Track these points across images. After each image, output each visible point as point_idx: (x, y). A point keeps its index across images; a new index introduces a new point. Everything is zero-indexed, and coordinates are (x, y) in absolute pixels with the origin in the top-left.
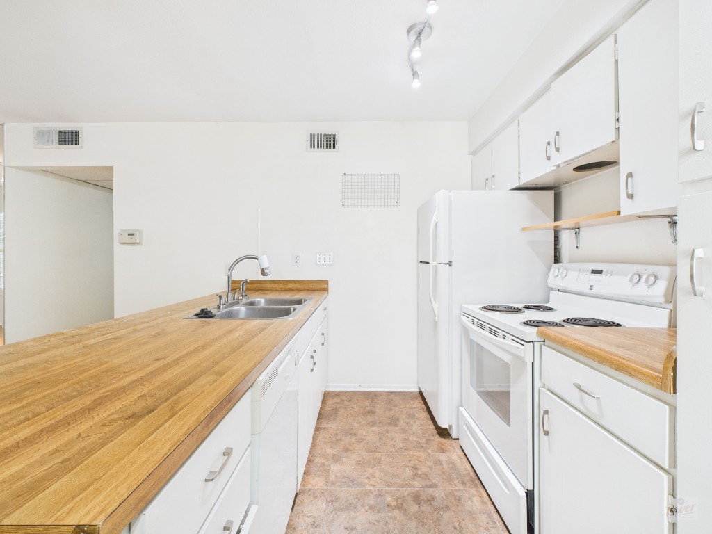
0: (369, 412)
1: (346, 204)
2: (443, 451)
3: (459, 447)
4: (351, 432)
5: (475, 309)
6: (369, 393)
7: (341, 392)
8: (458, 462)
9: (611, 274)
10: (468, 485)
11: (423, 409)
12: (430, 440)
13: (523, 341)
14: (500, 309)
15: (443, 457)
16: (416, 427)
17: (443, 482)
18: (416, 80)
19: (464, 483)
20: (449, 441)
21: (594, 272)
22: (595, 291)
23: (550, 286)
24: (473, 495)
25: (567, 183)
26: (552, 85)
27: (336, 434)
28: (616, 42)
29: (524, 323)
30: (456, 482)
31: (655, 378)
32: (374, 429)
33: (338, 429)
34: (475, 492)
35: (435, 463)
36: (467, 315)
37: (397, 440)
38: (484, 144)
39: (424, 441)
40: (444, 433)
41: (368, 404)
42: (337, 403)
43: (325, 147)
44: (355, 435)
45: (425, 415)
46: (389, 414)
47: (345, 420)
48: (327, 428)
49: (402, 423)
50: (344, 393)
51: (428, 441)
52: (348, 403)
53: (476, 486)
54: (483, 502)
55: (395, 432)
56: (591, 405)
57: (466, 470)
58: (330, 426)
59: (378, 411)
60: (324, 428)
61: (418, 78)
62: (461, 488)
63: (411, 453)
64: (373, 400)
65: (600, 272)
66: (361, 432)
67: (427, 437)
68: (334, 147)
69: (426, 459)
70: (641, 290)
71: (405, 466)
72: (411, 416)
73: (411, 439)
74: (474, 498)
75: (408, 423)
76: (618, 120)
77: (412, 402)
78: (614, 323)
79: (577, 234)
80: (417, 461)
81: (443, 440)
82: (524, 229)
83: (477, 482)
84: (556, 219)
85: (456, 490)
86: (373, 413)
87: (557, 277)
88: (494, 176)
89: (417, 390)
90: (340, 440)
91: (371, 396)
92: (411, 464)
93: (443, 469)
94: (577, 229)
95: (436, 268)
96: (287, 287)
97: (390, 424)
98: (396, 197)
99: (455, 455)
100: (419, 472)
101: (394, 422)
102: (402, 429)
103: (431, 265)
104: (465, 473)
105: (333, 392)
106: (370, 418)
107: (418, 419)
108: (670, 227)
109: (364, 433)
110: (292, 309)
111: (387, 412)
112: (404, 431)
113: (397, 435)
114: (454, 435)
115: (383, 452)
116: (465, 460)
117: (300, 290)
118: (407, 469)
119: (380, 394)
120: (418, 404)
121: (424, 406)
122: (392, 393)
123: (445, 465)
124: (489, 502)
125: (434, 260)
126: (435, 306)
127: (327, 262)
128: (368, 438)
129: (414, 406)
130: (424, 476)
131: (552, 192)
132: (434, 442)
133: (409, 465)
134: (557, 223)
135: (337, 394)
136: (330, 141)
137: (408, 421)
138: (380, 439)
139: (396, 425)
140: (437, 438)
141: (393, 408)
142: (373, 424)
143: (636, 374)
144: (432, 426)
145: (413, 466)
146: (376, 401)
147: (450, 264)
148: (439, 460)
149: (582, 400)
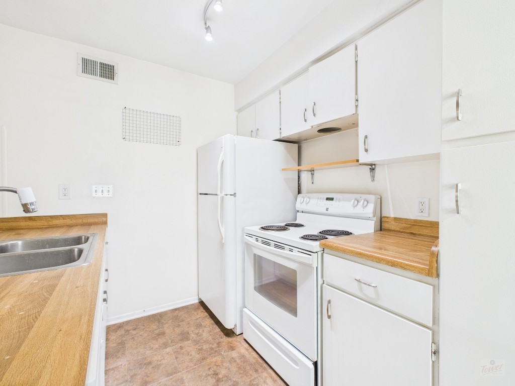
0: (159, 335)
1: (127, 137)
2: (232, 348)
3: (243, 341)
4: (145, 362)
5: (256, 230)
6: (154, 316)
7: (123, 323)
8: (246, 353)
9: (339, 200)
10: (260, 371)
11: (206, 316)
12: (220, 342)
13: (309, 252)
14: (273, 228)
15: (234, 354)
16: (205, 335)
17: (242, 377)
18: (209, 34)
19: (256, 371)
20: (235, 338)
21: (327, 199)
22: (330, 211)
23: (297, 209)
24: (266, 378)
25: (306, 140)
26: (310, 69)
27: (129, 370)
28: (356, 49)
29: (302, 237)
30: (251, 372)
31: (423, 269)
32: (168, 350)
33: (129, 364)
34: (266, 375)
35: (230, 362)
36: (250, 235)
37: (193, 353)
38: (249, 105)
39: (215, 345)
40: (229, 333)
41: (155, 327)
42: (122, 336)
43: (101, 76)
44: (150, 363)
45: (209, 321)
46: (178, 330)
47: (135, 351)
48: (116, 367)
49: (193, 335)
50: (127, 323)
51: (219, 344)
52: (134, 332)
53: (265, 369)
54: (275, 381)
55: (188, 346)
56: (370, 292)
57: (254, 358)
58: (119, 363)
59: (168, 331)
60: (113, 369)
61: (211, 33)
62: (256, 376)
63: (208, 361)
64: (159, 322)
65: (332, 199)
66: (155, 358)
67: (217, 341)
68: (113, 78)
69: (222, 362)
70: (359, 210)
71: (208, 375)
72: (199, 326)
73: (204, 347)
74: (267, 380)
75: (198, 333)
76: (357, 100)
77: (195, 313)
78: (348, 232)
79: (313, 174)
80: (215, 367)
81: (230, 339)
82: (283, 170)
83: (265, 365)
84: (299, 165)
85: (253, 380)
86: (163, 334)
87: (302, 203)
88: (258, 129)
89: (197, 301)
90: (135, 375)
91: (157, 318)
92: (211, 372)
93: (238, 364)
94: (312, 171)
95: (223, 198)
96: (51, 223)
97: (182, 340)
98: (178, 137)
99: (243, 349)
100: (220, 376)
101: (185, 336)
102: (195, 341)
103: (219, 197)
104: (254, 361)
105: (114, 325)
106: (162, 340)
107: (205, 327)
108: (371, 171)
109: (159, 357)
110: (76, 250)
111: (176, 329)
112: (196, 342)
113: (191, 349)
114: (238, 332)
115: (183, 370)
116: (251, 350)
117: (70, 226)
118: (209, 378)
119: (165, 313)
120: (202, 313)
121: (206, 314)
122: (176, 309)
123: (238, 361)
124: (278, 379)
125: (221, 193)
126: (223, 230)
127: (106, 194)
128: (164, 362)
129: (198, 317)
130: (225, 378)
131: (296, 146)
132: (224, 344)
133: (210, 373)
134: (299, 168)
135: (119, 326)
136: (108, 72)
137: (197, 331)
138: (176, 358)
139: (188, 339)
140: (226, 340)
141: (181, 323)
142: (165, 345)
143: (408, 267)
144: (218, 330)
145: (213, 373)
146: (163, 321)
147: (234, 195)
148: (233, 358)
149: (361, 289)
